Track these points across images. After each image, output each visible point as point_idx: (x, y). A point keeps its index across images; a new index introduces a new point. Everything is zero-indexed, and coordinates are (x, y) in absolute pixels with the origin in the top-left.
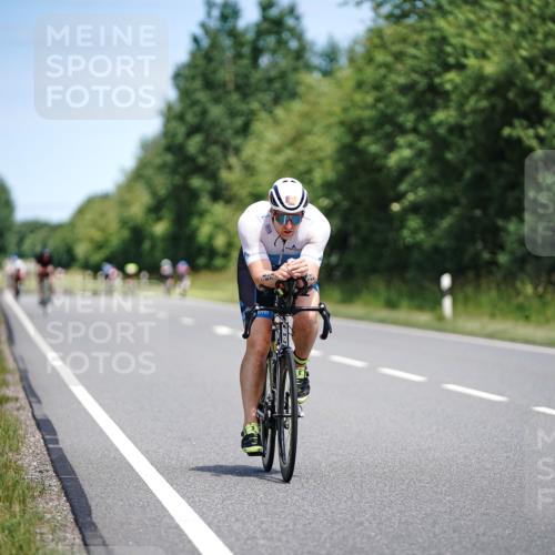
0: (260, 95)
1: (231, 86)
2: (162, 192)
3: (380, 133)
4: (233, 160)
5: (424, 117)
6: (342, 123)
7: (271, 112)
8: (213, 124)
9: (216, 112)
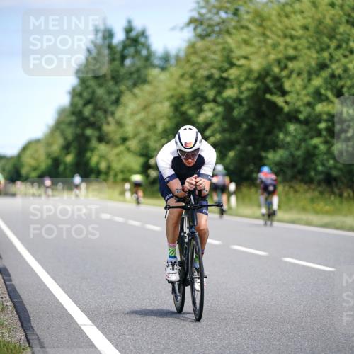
0: (126, 82)
1: (109, 77)
3: (194, 103)
4: (110, 119)
5: (219, 93)
6: (172, 97)
8: (99, 99)
9: (100, 92)
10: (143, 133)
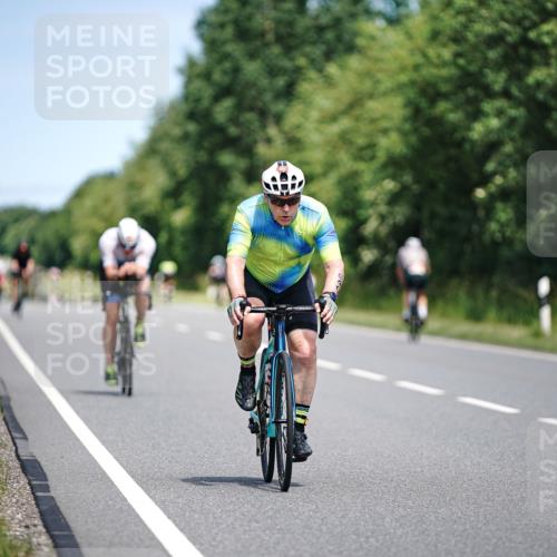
0: (308, 49)
1: (271, 36)
2: (182, 172)
3: (461, 97)
4: (272, 131)
5: (517, 77)
6: (413, 83)
7: (320, 71)
8: (251, 85)
9: (252, 69)
10: (347, 162)
